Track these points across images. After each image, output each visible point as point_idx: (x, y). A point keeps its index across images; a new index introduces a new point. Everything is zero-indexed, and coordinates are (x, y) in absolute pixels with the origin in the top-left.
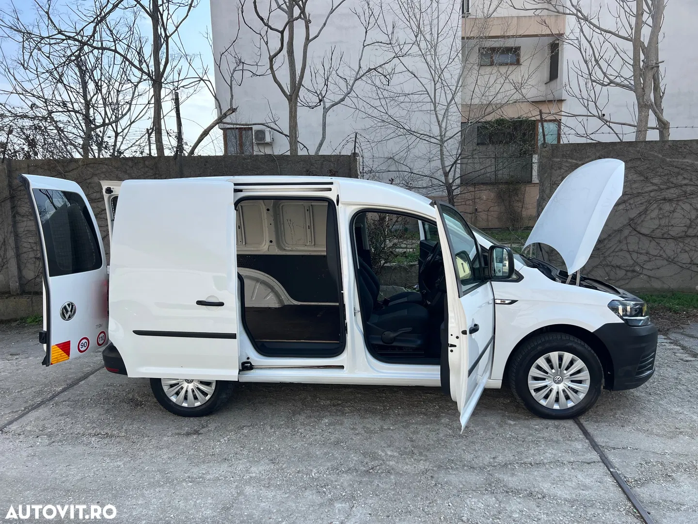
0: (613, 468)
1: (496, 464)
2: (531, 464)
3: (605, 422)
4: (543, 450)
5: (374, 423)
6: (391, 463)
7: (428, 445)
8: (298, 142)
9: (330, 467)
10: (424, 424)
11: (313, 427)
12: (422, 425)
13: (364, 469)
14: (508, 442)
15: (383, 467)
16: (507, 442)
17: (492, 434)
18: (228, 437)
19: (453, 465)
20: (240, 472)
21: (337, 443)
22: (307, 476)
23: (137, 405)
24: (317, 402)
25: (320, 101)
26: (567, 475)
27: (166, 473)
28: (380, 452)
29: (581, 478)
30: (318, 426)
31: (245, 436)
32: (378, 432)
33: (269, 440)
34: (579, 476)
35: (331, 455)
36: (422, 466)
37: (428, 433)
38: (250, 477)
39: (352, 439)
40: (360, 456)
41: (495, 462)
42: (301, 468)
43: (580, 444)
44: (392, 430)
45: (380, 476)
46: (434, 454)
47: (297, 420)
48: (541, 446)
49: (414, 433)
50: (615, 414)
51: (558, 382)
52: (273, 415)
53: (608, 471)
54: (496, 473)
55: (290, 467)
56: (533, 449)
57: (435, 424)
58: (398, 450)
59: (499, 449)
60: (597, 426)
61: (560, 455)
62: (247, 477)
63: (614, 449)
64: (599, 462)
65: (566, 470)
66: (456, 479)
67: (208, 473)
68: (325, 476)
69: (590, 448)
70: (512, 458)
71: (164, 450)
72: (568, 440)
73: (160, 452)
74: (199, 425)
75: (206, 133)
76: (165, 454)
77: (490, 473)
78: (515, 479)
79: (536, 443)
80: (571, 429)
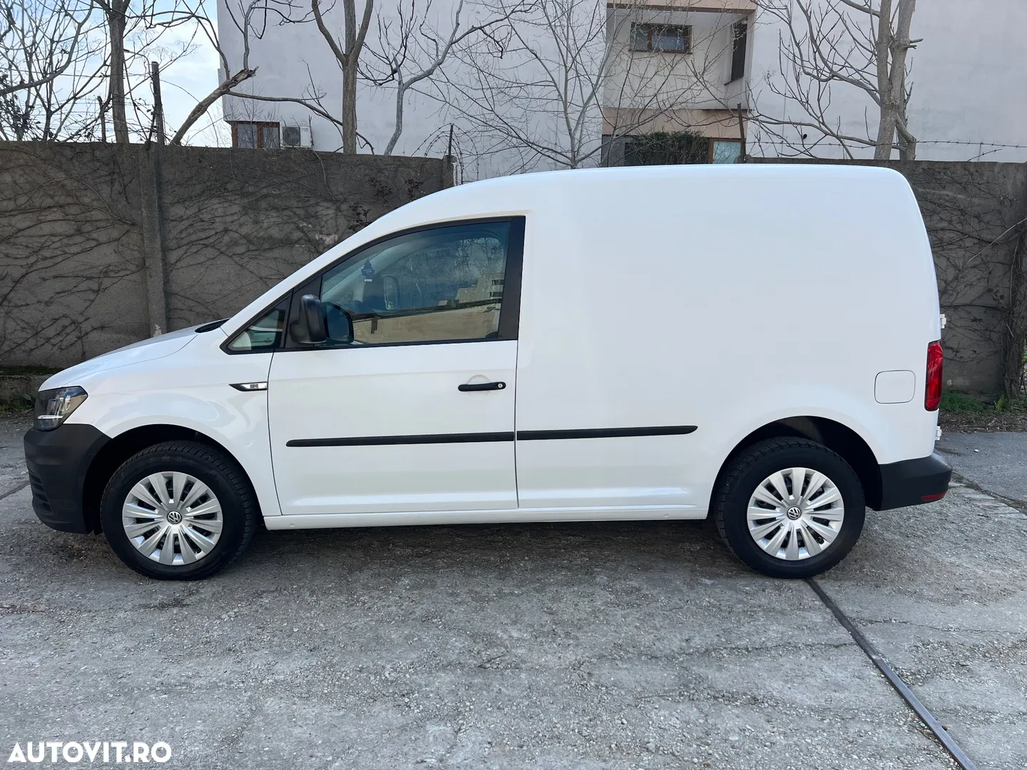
0: (875, 654)
1: (691, 650)
2: (747, 649)
3: (850, 579)
4: (763, 625)
5: (489, 585)
6: (520, 651)
7: (579, 620)
8: (357, 134)
9: (416, 661)
10: (569, 584)
11: (384, 591)
12: (565, 587)
13: (475, 662)
14: (706, 614)
15: (507, 658)
16: (704, 614)
17: (680, 600)
18: (236, 610)
19: (622, 653)
20: (256, 672)
21: (426, 619)
22: (376, 678)
23: (72, 556)
24: (389, 550)
25: (394, 72)
26: (806, 667)
27: (120, 676)
28: (500, 634)
29: (830, 672)
30: (392, 591)
31: (266, 609)
32: (495, 598)
33: (308, 615)
34: (825, 668)
35: (416, 639)
36: (570, 657)
37: (576, 600)
38: (275, 681)
39: (450, 611)
40: (466, 640)
41: (690, 647)
42: (365, 661)
43: (819, 616)
44: (518, 596)
45: (502, 675)
46: (589, 634)
47: (355, 581)
48: (759, 620)
49: (553, 600)
50: (863, 567)
52: (313, 573)
53: (868, 659)
54: (693, 666)
55: (345, 662)
56: (746, 625)
57: (586, 585)
58: (530, 630)
59: (694, 627)
60: (839, 586)
61: (790, 633)
62: (269, 681)
63: (871, 622)
64: (851, 644)
65: (803, 658)
66: (630, 677)
67: (197, 675)
68: (408, 676)
69: (834, 622)
70: (716, 640)
71: (116, 635)
72: (800, 609)
73: (110, 639)
74: (184, 591)
75: (201, 109)
76: (120, 643)
77: (685, 665)
78: (725, 675)
79: (751, 615)
80: (800, 591)
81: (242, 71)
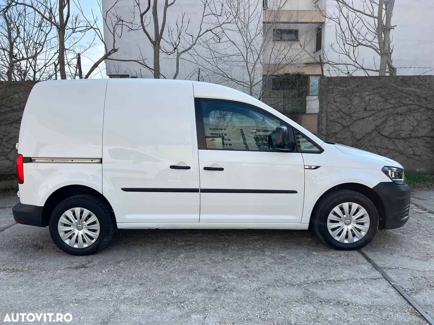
0: (392, 282)
1: (309, 282)
2: (334, 281)
3: (379, 251)
4: (341, 271)
5: (219, 256)
6: (233, 284)
7: (259, 270)
8: (160, 74)
9: (187, 288)
10: (254, 255)
11: (173, 260)
12: (252, 257)
13: (213, 288)
14: (315, 266)
15: (227, 286)
16: (314, 267)
17: (303, 261)
18: (108, 269)
19: (278, 283)
20: (117, 294)
21: (191, 271)
22: (169, 295)
23: (39, 249)
24: (175, 243)
25: (175, 49)
26: (362, 288)
27: (58, 296)
28: (223, 276)
29: (373, 290)
30: (176, 260)
31: (122, 268)
32: (221, 262)
33: (140, 270)
34: (370, 289)
35: (187, 279)
36: (255, 285)
37: (257, 262)
38: (125, 297)
39: (202, 267)
40: (209, 279)
41: (309, 281)
42: (164, 289)
43: (366, 267)
44: (231, 261)
45: (225, 293)
46: (263, 276)
47: (160, 256)
48: (339, 269)
49: (247, 262)
50: (385, 246)
51: (348, 224)
52: (142, 253)
53: (389, 284)
54: (310, 288)
55: (156, 289)
56: (333, 271)
57: (261, 256)
58: (237, 275)
59: (310, 272)
60: (374, 254)
61: (354, 274)
62: (122, 297)
63: (390, 269)
64: (381, 278)
65: (360, 284)
66: (282, 294)
67: (91, 296)
68: (183, 294)
69: (373, 269)
70: (320, 277)
71: (57, 280)
72: (357, 264)
73: (54, 281)
74: (86, 261)
75: (96, 65)
76: (58, 283)
77: (306, 288)
78: (325, 292)
79: (336, 267)
80: (357, 256)
81: (112, 50)
